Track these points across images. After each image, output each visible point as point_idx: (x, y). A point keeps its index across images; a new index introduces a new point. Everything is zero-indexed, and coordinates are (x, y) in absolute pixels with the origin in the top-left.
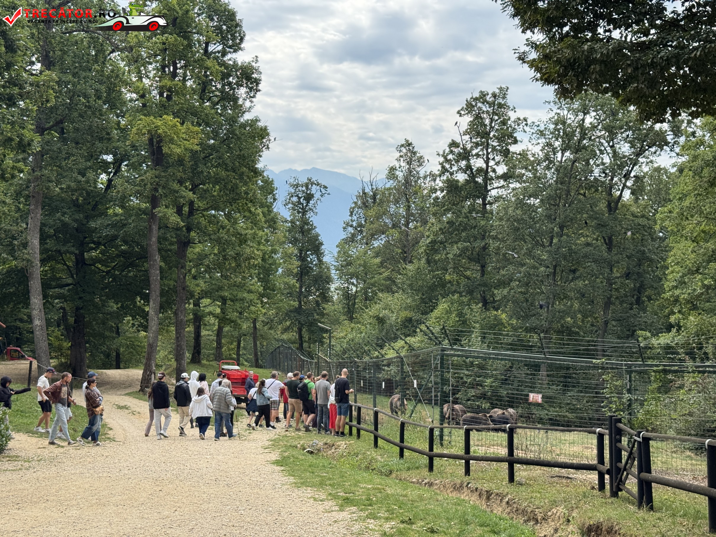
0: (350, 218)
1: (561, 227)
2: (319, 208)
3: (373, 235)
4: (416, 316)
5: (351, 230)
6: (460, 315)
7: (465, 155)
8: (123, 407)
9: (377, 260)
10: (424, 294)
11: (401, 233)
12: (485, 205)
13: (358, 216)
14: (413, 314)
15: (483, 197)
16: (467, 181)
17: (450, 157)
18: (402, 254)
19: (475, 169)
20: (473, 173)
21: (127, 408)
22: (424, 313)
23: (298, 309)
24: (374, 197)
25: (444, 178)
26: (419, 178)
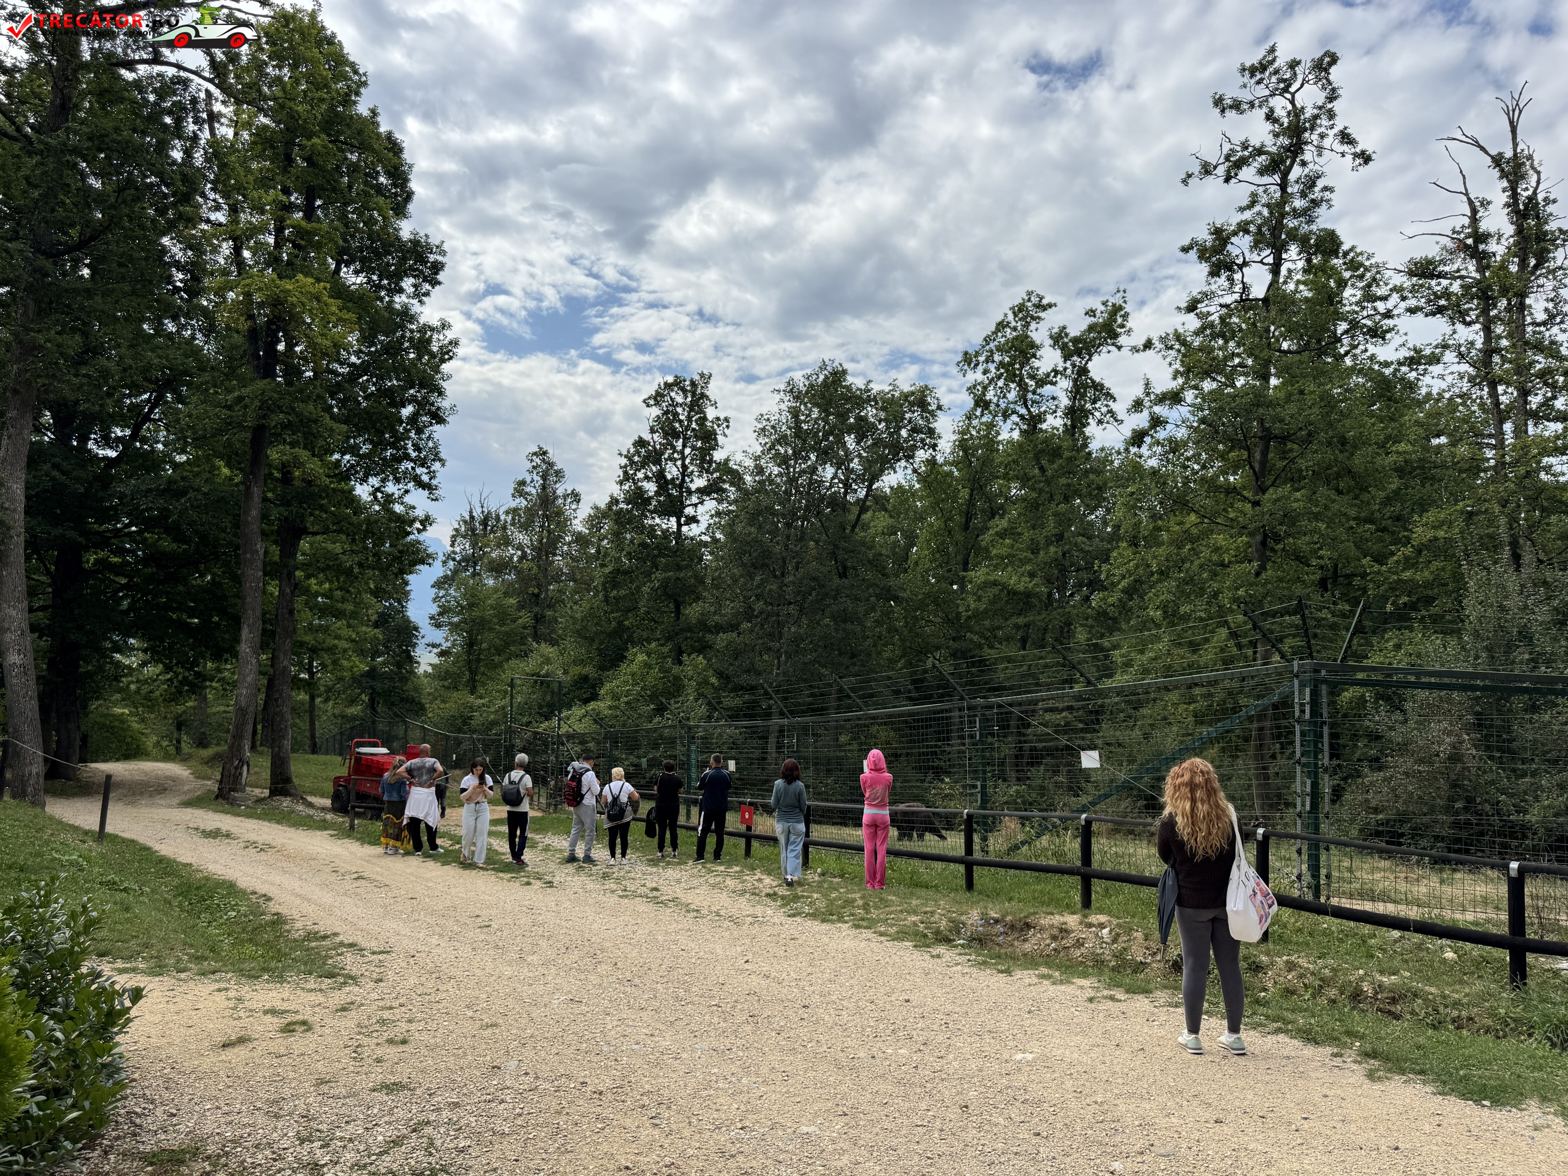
0: (452, 549)
7: (655, 457)
8: (215, 834)
9: (512, 601)
10: (601, 644)
11: (539, 567)
12: (679, 525)
13: (464, 547)
14: (589, 670)
15: (679, 514)
16: (657, 493)
17: (636, 459)
18: (537, 596)
19: (669, 477)
20: (667, 482)
21: (228, 835)
22: (603, 668)
23: (372, 673)
24: (485, 522)
25: (626, 487)
26: (556, 498)
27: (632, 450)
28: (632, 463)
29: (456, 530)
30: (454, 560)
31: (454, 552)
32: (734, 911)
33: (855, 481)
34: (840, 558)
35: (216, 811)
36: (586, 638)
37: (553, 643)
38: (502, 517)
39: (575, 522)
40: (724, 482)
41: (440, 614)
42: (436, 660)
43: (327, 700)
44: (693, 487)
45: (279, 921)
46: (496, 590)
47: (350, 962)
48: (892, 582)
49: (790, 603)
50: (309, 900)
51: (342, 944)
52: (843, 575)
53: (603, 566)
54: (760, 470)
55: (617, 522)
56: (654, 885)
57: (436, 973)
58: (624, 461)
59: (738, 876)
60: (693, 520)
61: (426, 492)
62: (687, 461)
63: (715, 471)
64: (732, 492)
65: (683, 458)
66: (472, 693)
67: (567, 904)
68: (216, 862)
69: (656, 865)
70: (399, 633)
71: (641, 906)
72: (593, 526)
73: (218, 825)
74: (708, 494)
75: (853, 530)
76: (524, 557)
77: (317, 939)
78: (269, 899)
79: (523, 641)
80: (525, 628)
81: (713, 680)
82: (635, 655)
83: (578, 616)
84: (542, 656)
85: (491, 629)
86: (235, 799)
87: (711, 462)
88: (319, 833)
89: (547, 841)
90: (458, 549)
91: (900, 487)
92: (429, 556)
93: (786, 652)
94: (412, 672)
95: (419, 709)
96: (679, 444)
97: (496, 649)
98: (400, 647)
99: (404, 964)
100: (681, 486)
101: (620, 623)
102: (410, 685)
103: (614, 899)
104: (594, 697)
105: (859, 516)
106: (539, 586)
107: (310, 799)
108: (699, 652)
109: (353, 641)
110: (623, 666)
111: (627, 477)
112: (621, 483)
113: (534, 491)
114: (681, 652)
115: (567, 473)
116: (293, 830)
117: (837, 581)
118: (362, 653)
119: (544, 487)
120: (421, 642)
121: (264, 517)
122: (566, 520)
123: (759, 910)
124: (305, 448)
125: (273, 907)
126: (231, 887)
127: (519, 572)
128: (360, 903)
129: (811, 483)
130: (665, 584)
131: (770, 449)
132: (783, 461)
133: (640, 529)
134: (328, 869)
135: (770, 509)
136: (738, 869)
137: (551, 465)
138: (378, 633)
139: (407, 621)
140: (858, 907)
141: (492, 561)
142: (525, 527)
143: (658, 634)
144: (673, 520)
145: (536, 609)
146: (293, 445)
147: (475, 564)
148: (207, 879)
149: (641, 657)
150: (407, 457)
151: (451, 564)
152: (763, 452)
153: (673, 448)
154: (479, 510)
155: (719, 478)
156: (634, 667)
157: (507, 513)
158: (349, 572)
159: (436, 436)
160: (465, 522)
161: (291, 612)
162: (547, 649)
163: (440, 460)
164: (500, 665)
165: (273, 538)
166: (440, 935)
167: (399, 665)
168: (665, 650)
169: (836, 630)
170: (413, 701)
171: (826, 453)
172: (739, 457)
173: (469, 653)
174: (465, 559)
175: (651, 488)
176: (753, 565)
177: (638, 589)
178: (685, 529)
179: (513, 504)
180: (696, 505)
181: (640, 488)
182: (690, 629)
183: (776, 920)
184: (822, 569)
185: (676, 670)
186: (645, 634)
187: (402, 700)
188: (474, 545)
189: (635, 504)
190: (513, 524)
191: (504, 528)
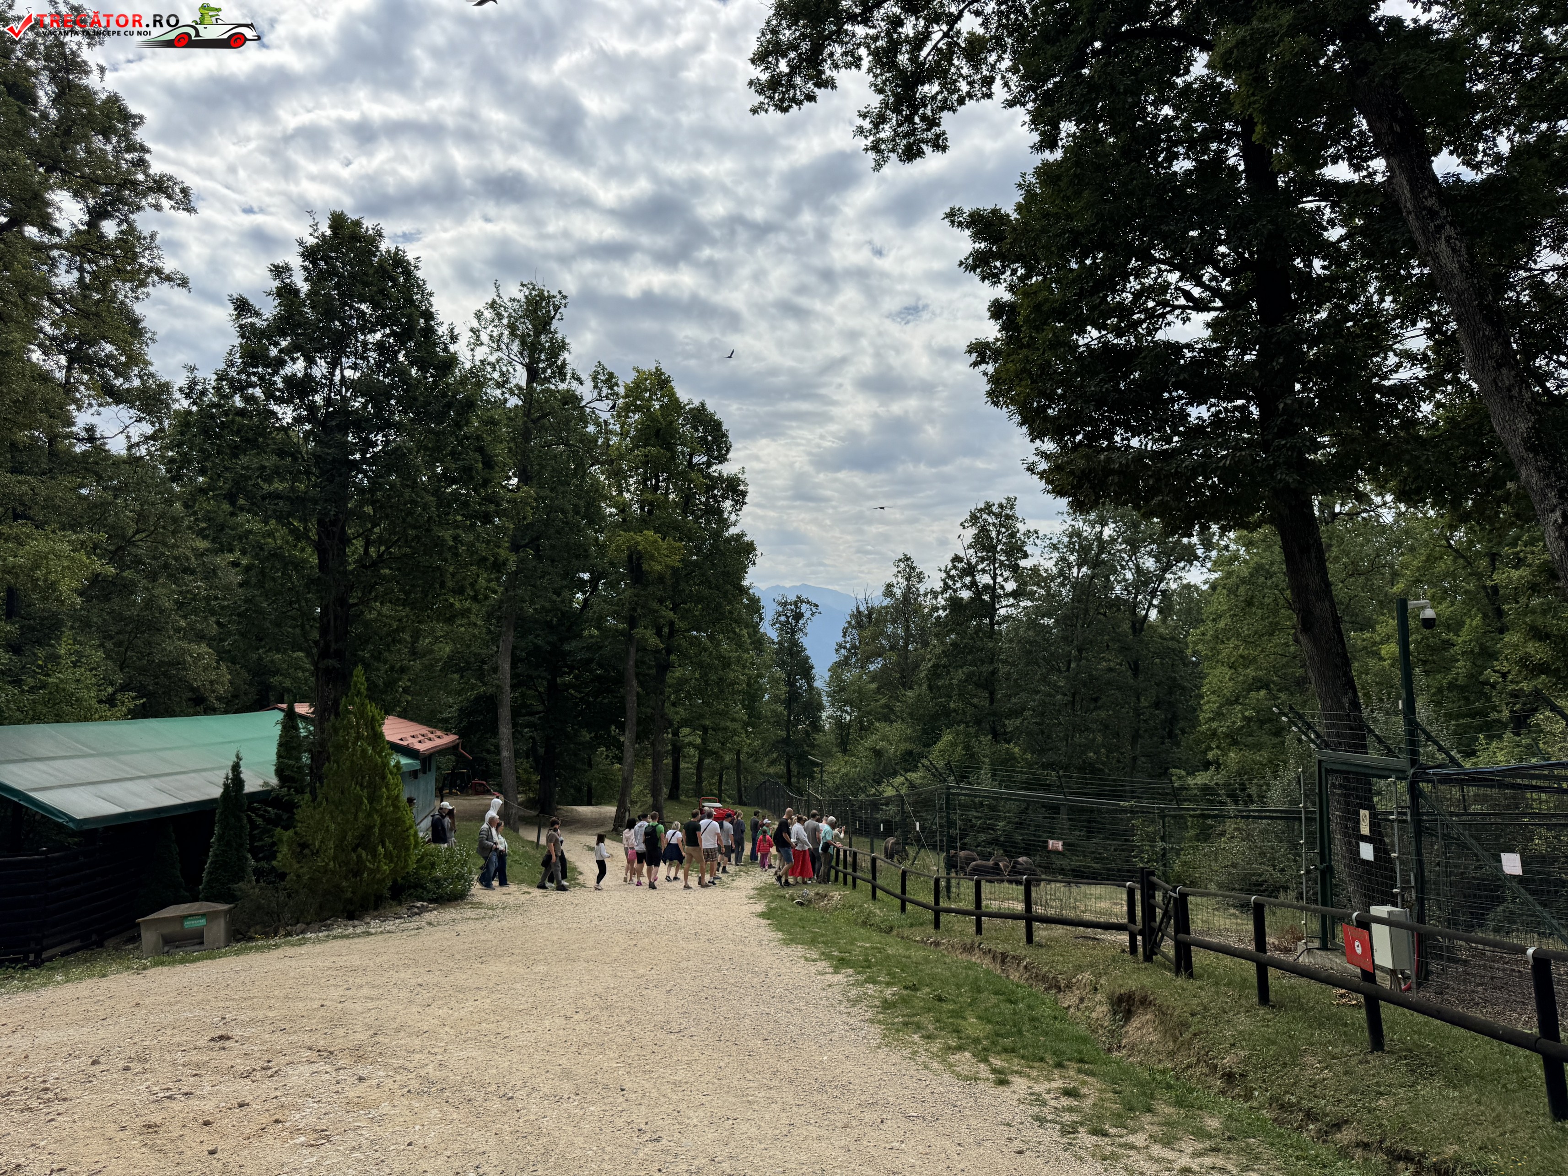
0: (843, 639)
1: (1080, 651)
2: (809, 629)
3: (868, 658)
4: (916, 748)
5: (844, 652)
6: (967, 747)
7: (970, 570)
9: (873, 686)
10: (925, 724)
13: (852, 637)
14: (914, 746)
15: (991, 616)
16: (973, 599)
17: (953, 572)
19: (982, 585)
20: (980, 590)
22: (926, 745)
24: (869, 616)
25: (947, 595)
26: (918, 596)
27: (950, 566)
28: (950, 576)
29: (848, 622)
30: (845, 647)
31: (845, 642)
36: (915, 719)
38: (880, 613)
58: (944, 575)
87: (1021, 569)
90: (848, 639)
100: (992, 592)
106: (901, 671)
111: (947, 588)
112: (942, 593)
113: (899, 592)
119: (907, 588)
137: (914, 569)
143: (968, 718)
154: (864, 606)
157: (882, 609)
160: (854, 615)
172: (1044, 565)
174: (851, 648)
175: (967, 595)
179: (885, 602)
181: (958, 596)
188: (861, 635)
189: (956, 610)
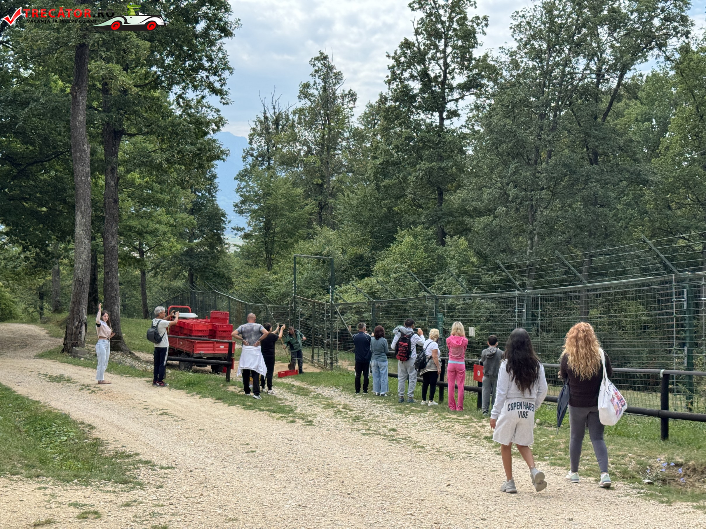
0: (250, 146)
4: (367, 253)
7: (420, 58)
8: (59, 379)
9: (300, 191)
10: (373, 227)
11: (322, 160)
12: (442, 119)
13: (259, 144)
14: (364, 251)
15: (441, 109)
16: (422, 91)
17: (402, 59)
18: (321, 185)
19: (432, 75)
20: (430, 80)
21: (69, 380)
22: (375, 248)
23: (190, 253)
24: (276, 122)
25: (394, 86)
26: (336, 98)
27: (399, 52)
28: (399, 63)
29: (254, 129)
30: (252, 155)
31: (252, 149)
32: (453, 450)
33: (607, 71)
34: (591, 145)
35: (62, 362)
36: (361, 222)
37: (334, 227)
38: (291, 117)
39: (352, 119)
40: (483, 77)
41: (243, 202)
42: (241, 242)
43: (156, 275)
44: (454, 83)
45: (97, 443)
46: (286, 181)
47: (143, 474)
48: (644, 167)
49: (543, 189)
50: (122, 429)
51: (140, 461)
52: (594, 161)
53: (374, 158)
54: (515, 65)
55: (385, 118)
56: (394, 427)
57: (205, 484)
58: (392, 62)
59: (466, 423)
60: (454, 114)
61: (219, 97)
62: (449, 60)
63: (475, 67)
64: (490, 86)
65: (445, 58)
66: (269, 269)
67: (320, 438)
68: (58, 400)
69: (401, 412)
70: (210, 219)
71: (378, 441)
72: (368, 123)
73: (62, 372)
74: (468, 90)
75: (604, 119)
76: (309, 151)
77: (122, 457)
78: (92, 428)
79: (309, 225)
80: (311, 214)
81: (474, 260)
82: (403, 237)
83: (354, 202)
84: (325, 238)
85: (282, 215)
86: (76, 353)
87: (470, 60)
88: (138, 379)
89: (319, 391)
90: (255, 146)
91: (654, 75)
92: (223, 152)
93: (539, 234)
94: (222, 252)
95: (228, 283)
96: (441, 44)
97: (288, 232)
98: (211, 230)
99: (183, 477)
100: (443, 83)
101: (390, 209)
102: (220, 263)
103: (358, 435)
104: (368, 274)
105: (611, 104)
106: (322, 177)
107: (137, 354)
108: (461, 234)
109: (171, 225)
110: (393, 247)
111: (394, 77)
112: (389, 82)
113: (316, 93)
114: (444, 234)
115: (345, 76)
116: (118, 377)
117: (588, 167)
118: (181, 236)
119: (325, 89)
120: (228, 227)
121: (89, 122)
122: (344, 118)
123: (474, 449)
124: (117, 63)
125: (95, 434)
126: (66, 419)
127: (306, 166)
128: (161, 433)
129: (564, 75)
130: (430, 172)
131: (526, 44)
132: (536, 54)
133: (406, 123)
134: (141, 407)
135: (525, 102)
136: (467, 417)
137: (330, 68)
138: (194, 220)
139: (217, 209)
140: (560, 450)
141: (283, 156)
142: (309, 125)
143: (423, 219)
144: (436, 114)
145: (320, 198)
146: (108, 60)
147: (270, 159)
148: (50, 412)
149: (409, 239)
150: (201, 67)
151: (250, 159)
152: (519, 48)
153: (436, 47)
154: (272, 112)
155: (479, 74)
156: (402, 248)
157: (294, 113)
158: (159, 167)
159: (225, 47)
160: (261, 122)
161: (116, 201)
162: (329, 233)
163: (229, 69)
164: (291, 246)
165: (100, 139)
166: (216, 457)
167: (212, 246)
168: (430, 232)
169: (586, 213)
170: (224, 276)
171: (578, 45)
172: (495, 54)
173: (265, 236)
174: (261, 155)
175: (416, 86)
176: (508, 154)
177: (405, 178)
178: (447, 123)
179: (299, 105)
180: (457, 100)
181: (406, 87)
182: (451, 214)
183: (487, 457)
184: (574, 156)
185: (440, 250)
186: (412, 219)
187: (215, 275)
188: (268, 142)
189: (402, 101)
190: (300, 123)
191: (293, 126)
